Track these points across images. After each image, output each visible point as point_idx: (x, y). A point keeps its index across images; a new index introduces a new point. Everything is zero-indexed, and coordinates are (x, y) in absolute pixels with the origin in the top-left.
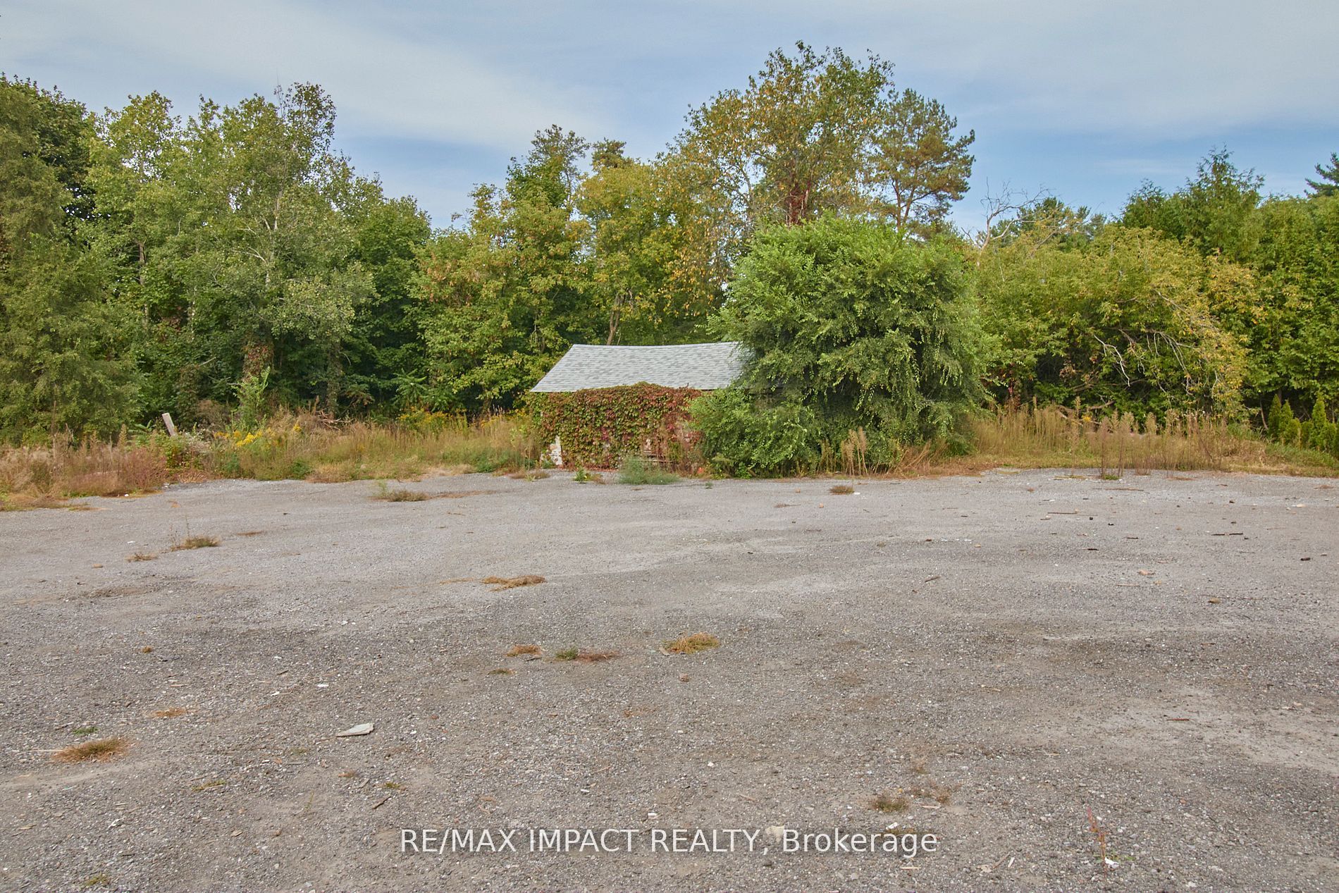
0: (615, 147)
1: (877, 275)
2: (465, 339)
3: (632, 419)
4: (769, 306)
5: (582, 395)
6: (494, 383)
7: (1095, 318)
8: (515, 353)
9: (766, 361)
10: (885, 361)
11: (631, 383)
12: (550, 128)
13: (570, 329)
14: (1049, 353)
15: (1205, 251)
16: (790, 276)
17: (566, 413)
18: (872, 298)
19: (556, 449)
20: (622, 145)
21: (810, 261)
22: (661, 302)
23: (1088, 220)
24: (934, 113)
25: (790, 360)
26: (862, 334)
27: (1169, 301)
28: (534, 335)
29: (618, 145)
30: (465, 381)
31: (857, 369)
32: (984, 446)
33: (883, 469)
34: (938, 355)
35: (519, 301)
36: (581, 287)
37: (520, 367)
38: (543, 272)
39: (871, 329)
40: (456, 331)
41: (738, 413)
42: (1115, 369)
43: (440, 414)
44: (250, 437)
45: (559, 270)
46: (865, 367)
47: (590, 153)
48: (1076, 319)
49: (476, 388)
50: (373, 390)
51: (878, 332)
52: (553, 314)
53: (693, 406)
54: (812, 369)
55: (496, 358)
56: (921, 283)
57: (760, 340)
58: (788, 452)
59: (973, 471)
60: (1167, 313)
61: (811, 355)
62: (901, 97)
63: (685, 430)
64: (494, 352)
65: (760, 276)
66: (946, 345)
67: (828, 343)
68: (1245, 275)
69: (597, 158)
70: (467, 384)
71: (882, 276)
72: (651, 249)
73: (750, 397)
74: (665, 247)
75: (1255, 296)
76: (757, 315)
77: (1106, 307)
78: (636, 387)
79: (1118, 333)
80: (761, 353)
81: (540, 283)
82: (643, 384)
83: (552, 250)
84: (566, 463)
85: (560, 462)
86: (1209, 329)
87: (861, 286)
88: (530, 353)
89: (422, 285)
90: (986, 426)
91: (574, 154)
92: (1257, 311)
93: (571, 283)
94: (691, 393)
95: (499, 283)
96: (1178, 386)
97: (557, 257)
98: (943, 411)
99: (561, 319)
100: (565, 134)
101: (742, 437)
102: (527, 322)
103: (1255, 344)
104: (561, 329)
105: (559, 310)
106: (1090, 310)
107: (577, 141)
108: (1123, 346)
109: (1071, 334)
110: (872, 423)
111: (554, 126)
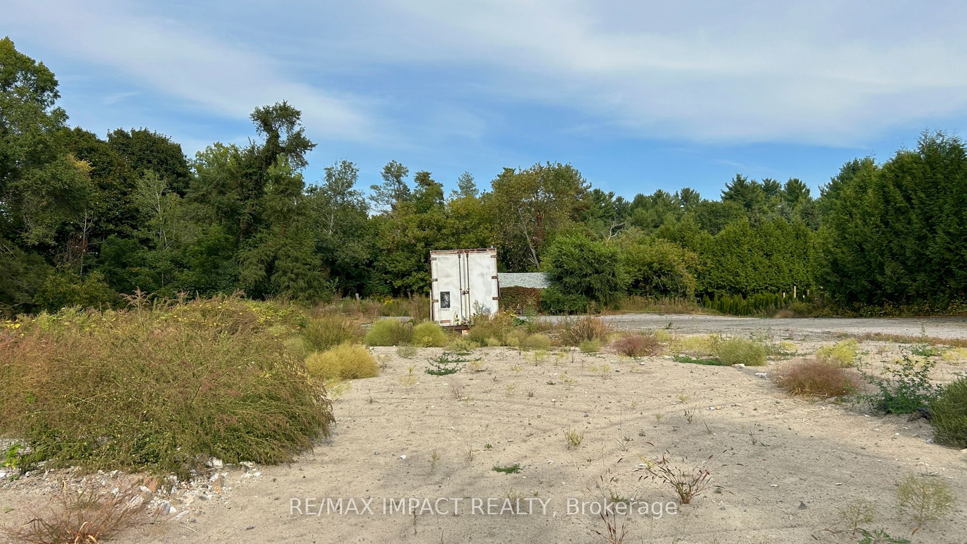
0: (426, 175)
2: (403, 265)
3: (514, 297)
6: (413, 284)
7: (651, 268)
8: (421, 272)
10: (601, 280)
11: (512, 286)
12: (390, 162)
14: (637, 279)
15: (683, 247)
20: (430, 174)
23: (614, 199)
27: (674, 264)
29: (428, 174)
30: (399, 283)
31: (594, 283)
33: (599, 313)
37: (424, 278)
42: (657, 283)
46: (596, 283)
47: (412, 175)
48: (646, 268)
49: (402, 286)
53: (535, 294)
55: (415, 274)
56: (609, 258)
60: (673, 267)
63: (531, 302)
64: (415, 271)
67: (586, 276)
68: (695, 255)
69: (416, 178)
70: (400, 285)
71: (600, 256)
75: (698, 263)
77: (655, 265)
78: (514, 287)
79: (659, 273)
82: (517, 287)
86: (685, 272)
87: (594, 259)
91: (403, 174)
92: (699, 267)
94: (534, 289)
96: (676, 290)
100: (398, 165)
103: (698, 277)
106: (650, 265)
107: (404, 168)
108: (659, 276)
109: (644, 274)
110: (597, 299)
111: (393, 161)
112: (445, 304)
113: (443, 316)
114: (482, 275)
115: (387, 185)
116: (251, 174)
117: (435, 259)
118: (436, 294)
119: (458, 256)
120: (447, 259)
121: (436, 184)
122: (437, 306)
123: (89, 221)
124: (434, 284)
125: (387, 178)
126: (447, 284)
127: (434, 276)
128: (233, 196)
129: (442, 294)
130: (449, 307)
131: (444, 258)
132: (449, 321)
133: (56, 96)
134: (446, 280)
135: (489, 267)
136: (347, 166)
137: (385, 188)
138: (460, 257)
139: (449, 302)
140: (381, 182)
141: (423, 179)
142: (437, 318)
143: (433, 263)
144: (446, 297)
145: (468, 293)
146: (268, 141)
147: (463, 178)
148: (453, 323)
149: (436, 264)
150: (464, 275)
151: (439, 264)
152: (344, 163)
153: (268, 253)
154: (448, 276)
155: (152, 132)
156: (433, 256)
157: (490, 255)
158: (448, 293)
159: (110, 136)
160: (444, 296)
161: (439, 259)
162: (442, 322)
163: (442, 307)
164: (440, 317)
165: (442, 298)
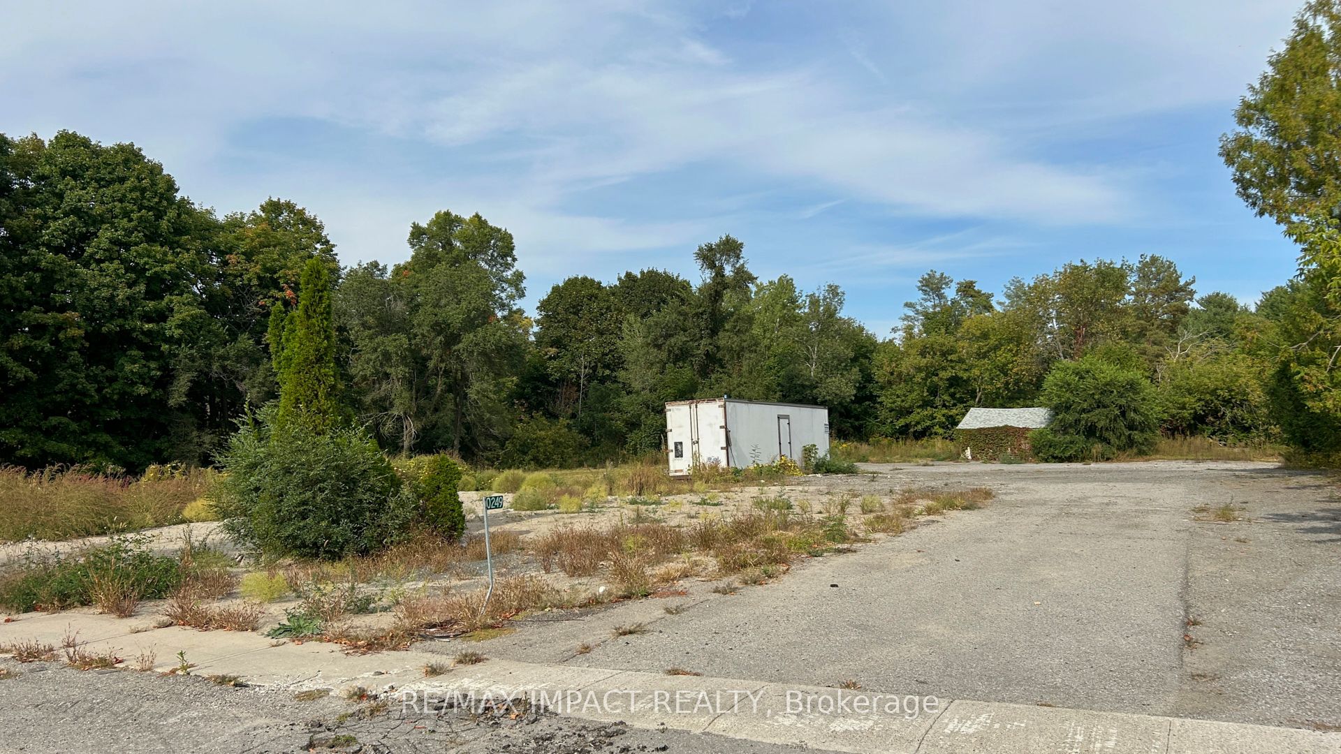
0: (970, 284)
1: (1103, 385)
2: (903, 401)
3: (1002, 440)
4: (1059, 396)
5: (980, 430)
6: (918, 423)
7: (1217, 397)
8: (929, 408)
9: (1060, 417)
10: (1107, 417)
11: (1000, 425)
12: (929, 273)
13: (958, 396)
14: (1196, 412)
16: (1069, 385)
17: (973, 438)
18: (1102, 393)
19: (968, 452)
20: (974, 283)
21: (1077, 379)
22: (1007, 383)
24: (1169, 267)
25: (1070, 418)
26: (1098, 407)
27: (1248, 390)
28: (937, 398)
29: (972, 283)
30: (902, 422)
31: (1096, 421)
32: (1157, 452)
33: (1108, 459)
34: (1132, 414)
35: (932, 381)
36: (965, 376)
37: (932, 415)
38: (944, 369)
39: (1100, 405)
40: (898, 397)
41: (1049, 437)
43: (889, 438)
44: (844, 445)
45: (953, 368)
46: (1099, 420)
47: (954, 286)
48: (1208, 397)
49: (907, 426)
50: (853, 426)
51: (1105, 407)
52: (948, 388)
53: (1029, 435)
54: (1077, 421)
55: (919, 410)
56: (1123, 387)
57: (1056, 410)
58: (1072, 452)
59: (1146, 461)
61: (1077, 415)
62: (1148, 259)
63: (1025, 446)
64: (918, 407)
65: (1056, 385)
66: (1135, 411)
67: (1084, 410)
69: (958, 291)
70: (903, 424)
71: (1107, 384)
72: (1002, 356)
73: (1054, 431)
74: (1009, 355)
76: (1056, 401)
77: (1221, 392)
78: (1003, 427)
79: (1226, 402)
80: (1057, 414)
81: (945, 375)
82: (1006, 426)
83: (949, 358)
84: (973, 458)
85: (970, 458)
87: (1096, 388)
88: (936, 407)
89: (880, 375)
90: (1164, 443)
91: (944, 286)
93: (961, 374)
94: (1027, 429)
95: (923, 375)
97: (951, 361)
98: (1137, 435)
99: (952, 390)
100: (938, 275)
101: (1050, 447)
102: (934, 391)
104: (952, 396)
105: (951, 386)
106: (1213, 393)
107: (945, 278)
109: (1206, 404)
110: (1106, 441)
111: (932, 271)
112: (679, 454)
113: (679, 466)
114: (710, 425)
115: (925, 300)
116: (702, 314)
117: (670, 410)
118: (671, 446)
119: (688, 407)
120: (680, 409)
121: (983, 294)
122: (672, 455)
123: (585, 368)
124: (669, 434)
125: (925, 292)
126: (680, 434)
127: (669, 427)
128: (679, 339)
129: (676, 444)
130: (682, 456)
131: (677, 409)
132: (682, 471)
133: (514, 260)
134: (679, 431)
135: (717, 417)
136: (833, 290)
137: (921, 305)
138: (690, 407)
139: (682, 452)
140: (917, 297)
141: (967, 289)
142: (672, 468)
143: (668, 414)
144: (679, 447)
145: (698, 442)
146: (714, 279)
147: (1012, 284)
148: (686, 473)
149: (671, 415)
150: (695, 424)
151: (673, 414)
152: (830, 286)
154: (680, 427)
155: (661, 271)
156: (667, 407)
157: (718, 406)
158: (681, 443)
159: (619, 279)
160: (678, 445)
161: (673, 410)
162: (676, 471)
163: (676, 457)
164: (674, 467)
165: (676, 448)
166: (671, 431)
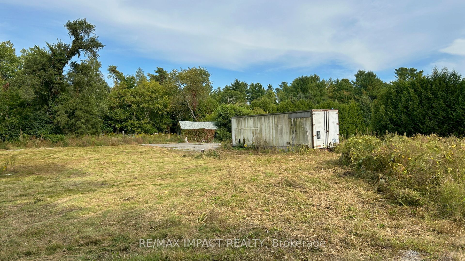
5: (192, 130)
11: (199, 128)
19: (186, 139)
82: (202, 128)
85: (187, 141)
112: (319, 138)
114: (333, 122)
117: (314, 114)
118: (315, 132)
119: (323, 113)
120: (319, 114)
122: (315, 138)
124: (314, 127)
126: (319, 127)
129: (317, 132)
130: (320, 139)
131: (318, 114)
132: (320, 146)
134: (319, 125)
135: (336, 119)
138: (324, 113)
139: (320, 136)
141: (113, 69)
142: (315, 144)
144: (319, 134)
145: (328, 132)
146: (74, 42)
148: (322, 147)
149: (315, 117)
150: (326, 122)
151: (316, 116)
153: (71, 107)
154: (319, 123)
156: (313, 112)
157: (336, 113)
158: (319, 132)
161: (316, 114)
162: (317, 146)
163: (317, 139)
164: (317, 144)
165: (317, 134)
166: (315, 125)
